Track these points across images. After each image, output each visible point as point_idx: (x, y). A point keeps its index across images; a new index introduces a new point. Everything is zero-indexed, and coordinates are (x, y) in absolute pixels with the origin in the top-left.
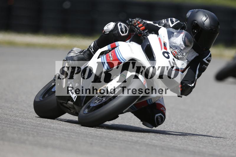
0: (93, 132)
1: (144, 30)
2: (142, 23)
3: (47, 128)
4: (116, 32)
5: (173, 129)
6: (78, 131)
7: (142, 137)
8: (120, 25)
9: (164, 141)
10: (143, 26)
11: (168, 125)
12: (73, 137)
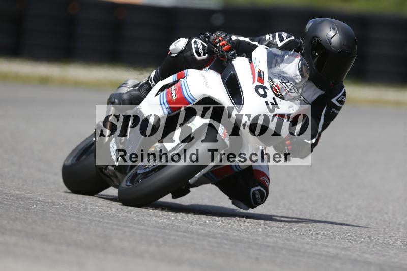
0: (260, 238)
1: (228, 51)
2: (226, 40)
3: (181, 232)
4: (189, 54)
5: (400, 235)
6: (234, 236)
7: (345, 248)
8: (196, 42)
9: (383, 256)
10: (227, 45)
11: (391, 228)
12: (226, 247)
